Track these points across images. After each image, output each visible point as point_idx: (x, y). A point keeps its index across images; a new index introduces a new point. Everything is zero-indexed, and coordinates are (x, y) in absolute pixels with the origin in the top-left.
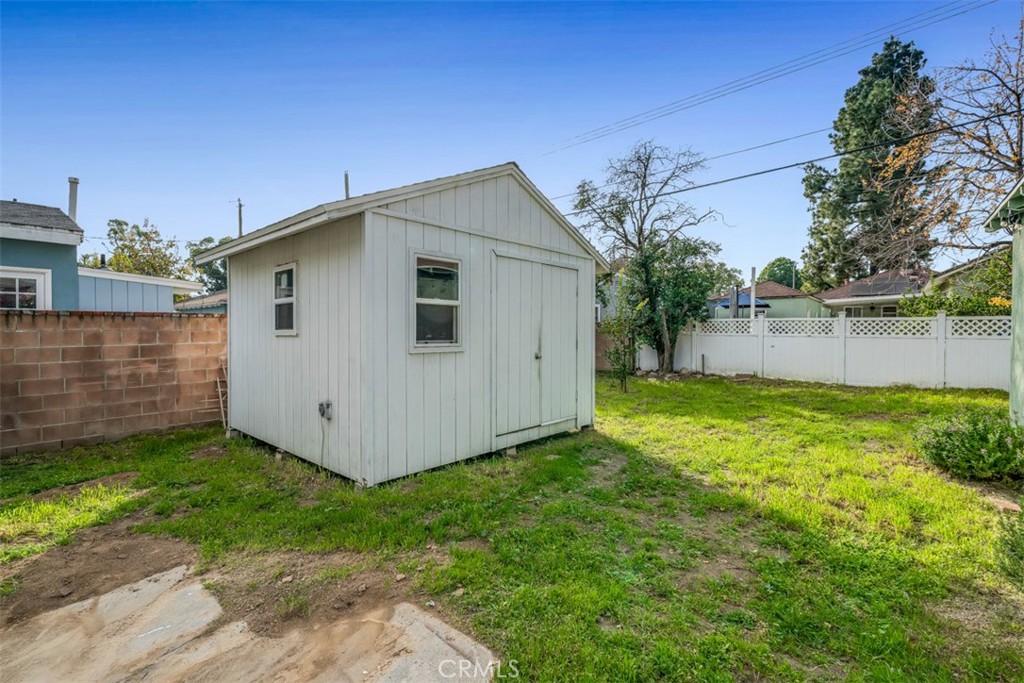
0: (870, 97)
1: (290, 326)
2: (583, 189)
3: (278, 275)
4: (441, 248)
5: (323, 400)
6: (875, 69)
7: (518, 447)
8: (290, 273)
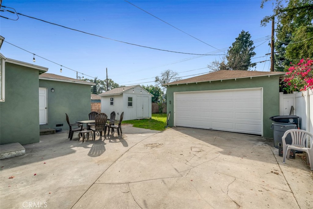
0: (235, 47)
1: (113, 104)
2: (156, 78)
3: (111, 98)
4: (130, 96)
5: (118, 112)
6: (239, 38)
7: (140, 119)
8: (113, 98)
